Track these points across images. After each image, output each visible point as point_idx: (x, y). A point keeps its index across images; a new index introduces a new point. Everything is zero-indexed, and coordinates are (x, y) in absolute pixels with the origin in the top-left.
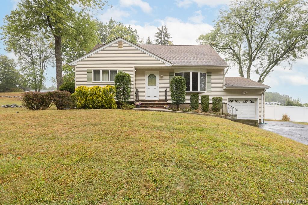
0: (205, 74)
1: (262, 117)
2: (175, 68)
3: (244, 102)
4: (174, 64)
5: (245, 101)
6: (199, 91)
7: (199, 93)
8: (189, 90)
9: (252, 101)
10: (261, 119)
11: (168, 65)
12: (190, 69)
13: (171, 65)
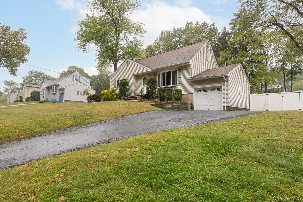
0: (176, 71)
1: (226, 104)
2: (157, 70)
3: (211, 91)
4: (152, 69)
5: (213, 90)
6: (171, 85)
7: (172, 87)
8: (165, 86)
9: (219, 89)
10: (225, 107)
11: (149, 70)
12: (164, 70)
13: (151, 69)
